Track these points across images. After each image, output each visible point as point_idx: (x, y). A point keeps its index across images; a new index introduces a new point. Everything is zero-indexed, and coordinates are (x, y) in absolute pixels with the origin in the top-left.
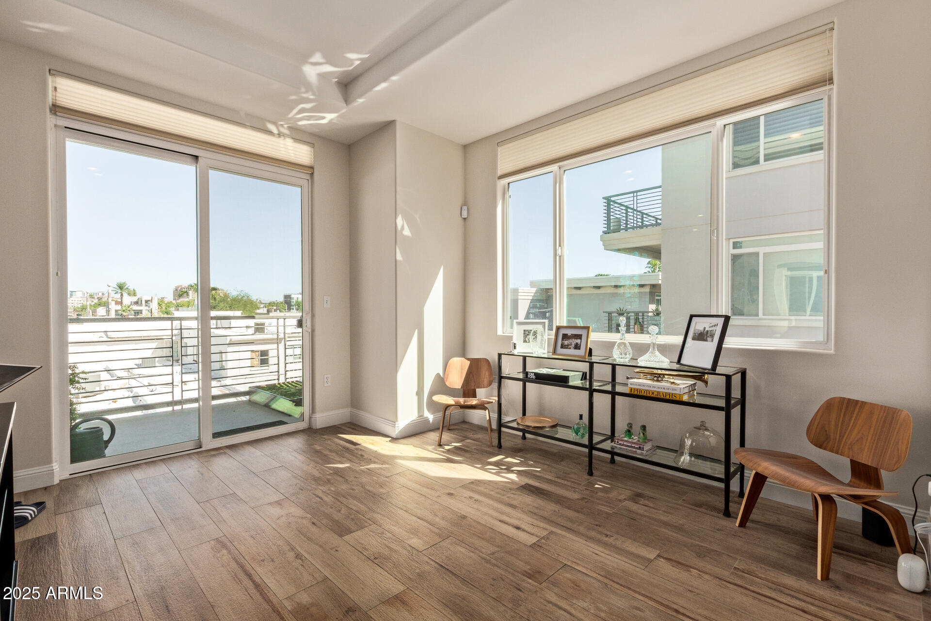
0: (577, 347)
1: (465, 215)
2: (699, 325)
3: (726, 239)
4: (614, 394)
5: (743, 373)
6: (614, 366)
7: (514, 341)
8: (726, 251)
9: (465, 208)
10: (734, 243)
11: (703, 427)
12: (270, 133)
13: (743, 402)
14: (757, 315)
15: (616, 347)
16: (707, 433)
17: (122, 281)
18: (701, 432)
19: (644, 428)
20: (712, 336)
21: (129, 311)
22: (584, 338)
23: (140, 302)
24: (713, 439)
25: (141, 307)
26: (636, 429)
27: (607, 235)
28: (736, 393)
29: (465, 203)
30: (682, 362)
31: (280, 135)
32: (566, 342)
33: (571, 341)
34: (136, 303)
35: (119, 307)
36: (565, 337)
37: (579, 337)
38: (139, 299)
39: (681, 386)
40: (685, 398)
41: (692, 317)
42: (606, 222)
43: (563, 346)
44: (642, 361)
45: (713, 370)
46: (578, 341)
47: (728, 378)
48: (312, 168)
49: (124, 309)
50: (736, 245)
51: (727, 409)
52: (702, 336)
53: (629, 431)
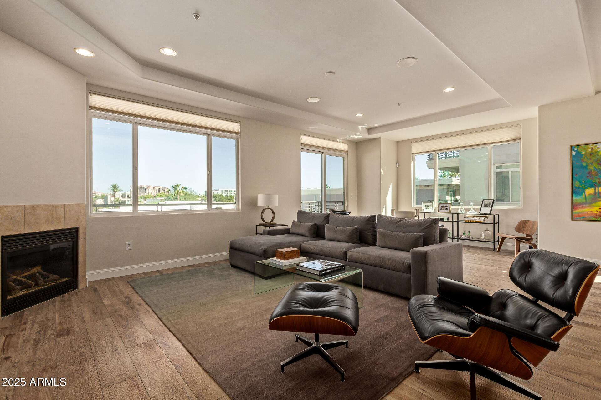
0: (446, 209)
1: (398, 165)
2: (485, 202)
3: (493, 165)
4: (458, 222)
5: (498, 215)
6: (458, 214)
7: (423, 208)
8: (493, 170)
9: (398, 163)
10: (497, 166)
11: (487, 230)
12: (337, 141)
13: (498, 223)
14: (509, 201)
15: (459, 209)
16: (488, 231)
17: (115, 184)
18: (487, 231)
19: (469, 232)
20: (490, 205)
21: (119, 201)
22: (449, 207)
23: (124, 196)
24: (490, 233)
25: (124, 199)
26: (467, 233)
27: (429, 161)
28: (496, 221)
29: (397, 162)
30: (481, 213)
31: (340, 142)
32: (442, 208)
33: (444, 208)
34: (122, 196)
35: (113, 199)
36: (442, 207)
37: (447, 206)
38: (123, 194)
39: (481, 219)
40: (482, 222)
41: (483, 200)
42: (429, 156)
43: (441, 210)
44: (468, 213)
45: (490, 214)
46: (447, 208)
47: (494, 216)
48: (347, 151)
49: (116, 200)
50: (498, 167)
51: (494, 223)
52: (486, 205)
53: (464, 233)
